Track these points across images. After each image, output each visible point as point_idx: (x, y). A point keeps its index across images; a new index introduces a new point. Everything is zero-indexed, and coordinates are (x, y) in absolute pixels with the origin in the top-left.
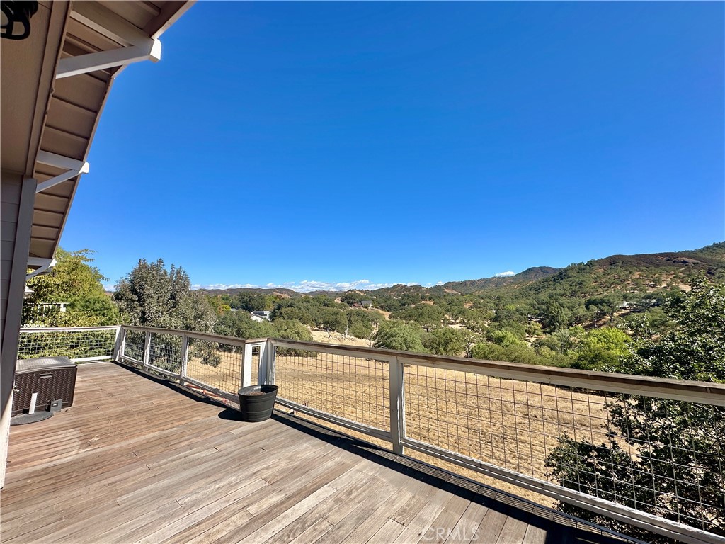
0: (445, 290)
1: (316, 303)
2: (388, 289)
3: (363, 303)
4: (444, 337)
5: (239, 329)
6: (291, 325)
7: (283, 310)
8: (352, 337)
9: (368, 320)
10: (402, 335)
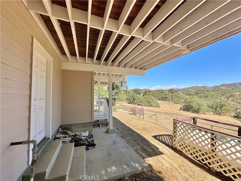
0: (221, 87)
1: (158, 92)
2: (189, 88)
3: (177, 92)
4: (220, 104)
5: (134, 98)
6: (150, 97)
7: (147, 93)
8: (173, 103)
9: (180, 98)
10: (196, 102)
